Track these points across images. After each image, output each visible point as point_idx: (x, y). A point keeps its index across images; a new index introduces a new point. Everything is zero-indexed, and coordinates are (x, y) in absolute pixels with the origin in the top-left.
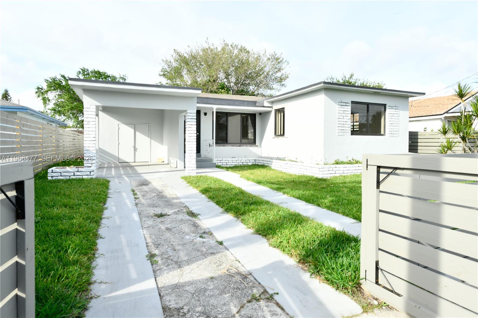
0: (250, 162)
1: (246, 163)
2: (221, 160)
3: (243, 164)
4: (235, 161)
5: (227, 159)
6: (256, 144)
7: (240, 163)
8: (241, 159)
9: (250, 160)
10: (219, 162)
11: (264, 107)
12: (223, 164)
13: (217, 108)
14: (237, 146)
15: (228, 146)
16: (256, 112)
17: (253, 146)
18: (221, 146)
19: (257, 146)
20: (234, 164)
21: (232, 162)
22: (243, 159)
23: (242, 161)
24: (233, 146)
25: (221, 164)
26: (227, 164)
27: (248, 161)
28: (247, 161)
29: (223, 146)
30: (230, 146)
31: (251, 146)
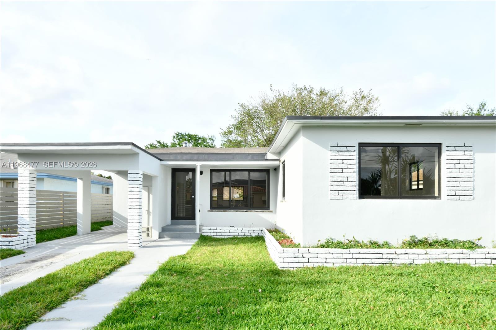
0: (254, 233)
1: (249, 234)
2: (214, 230)
3: (244, 235)
4: (234, 231)
5: (223, 228)
6: (269, 209)
7: (240, 234)
8: (241, 229)
9: (254, 230)
10: (212, 231)
11: (267, 160)
12: (218, 234)
13: (201, 165)
14: (243, 212)
15: (231, 211)
16: (268, 167)
17: (266, 211)
18: (222, 211)
19: (272, 212)
20: (231, 235)
21: (230, 232)
22: (244, 229)
23: (243, 231)
24: (236, 211)
25: (215, 234)
26: (223, 234)
27: (252, 232)
28: (250, 232)
29: (224, 211)
30: (233, 211)
31: (263, 212)
